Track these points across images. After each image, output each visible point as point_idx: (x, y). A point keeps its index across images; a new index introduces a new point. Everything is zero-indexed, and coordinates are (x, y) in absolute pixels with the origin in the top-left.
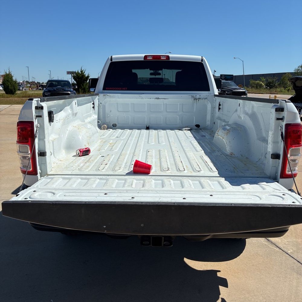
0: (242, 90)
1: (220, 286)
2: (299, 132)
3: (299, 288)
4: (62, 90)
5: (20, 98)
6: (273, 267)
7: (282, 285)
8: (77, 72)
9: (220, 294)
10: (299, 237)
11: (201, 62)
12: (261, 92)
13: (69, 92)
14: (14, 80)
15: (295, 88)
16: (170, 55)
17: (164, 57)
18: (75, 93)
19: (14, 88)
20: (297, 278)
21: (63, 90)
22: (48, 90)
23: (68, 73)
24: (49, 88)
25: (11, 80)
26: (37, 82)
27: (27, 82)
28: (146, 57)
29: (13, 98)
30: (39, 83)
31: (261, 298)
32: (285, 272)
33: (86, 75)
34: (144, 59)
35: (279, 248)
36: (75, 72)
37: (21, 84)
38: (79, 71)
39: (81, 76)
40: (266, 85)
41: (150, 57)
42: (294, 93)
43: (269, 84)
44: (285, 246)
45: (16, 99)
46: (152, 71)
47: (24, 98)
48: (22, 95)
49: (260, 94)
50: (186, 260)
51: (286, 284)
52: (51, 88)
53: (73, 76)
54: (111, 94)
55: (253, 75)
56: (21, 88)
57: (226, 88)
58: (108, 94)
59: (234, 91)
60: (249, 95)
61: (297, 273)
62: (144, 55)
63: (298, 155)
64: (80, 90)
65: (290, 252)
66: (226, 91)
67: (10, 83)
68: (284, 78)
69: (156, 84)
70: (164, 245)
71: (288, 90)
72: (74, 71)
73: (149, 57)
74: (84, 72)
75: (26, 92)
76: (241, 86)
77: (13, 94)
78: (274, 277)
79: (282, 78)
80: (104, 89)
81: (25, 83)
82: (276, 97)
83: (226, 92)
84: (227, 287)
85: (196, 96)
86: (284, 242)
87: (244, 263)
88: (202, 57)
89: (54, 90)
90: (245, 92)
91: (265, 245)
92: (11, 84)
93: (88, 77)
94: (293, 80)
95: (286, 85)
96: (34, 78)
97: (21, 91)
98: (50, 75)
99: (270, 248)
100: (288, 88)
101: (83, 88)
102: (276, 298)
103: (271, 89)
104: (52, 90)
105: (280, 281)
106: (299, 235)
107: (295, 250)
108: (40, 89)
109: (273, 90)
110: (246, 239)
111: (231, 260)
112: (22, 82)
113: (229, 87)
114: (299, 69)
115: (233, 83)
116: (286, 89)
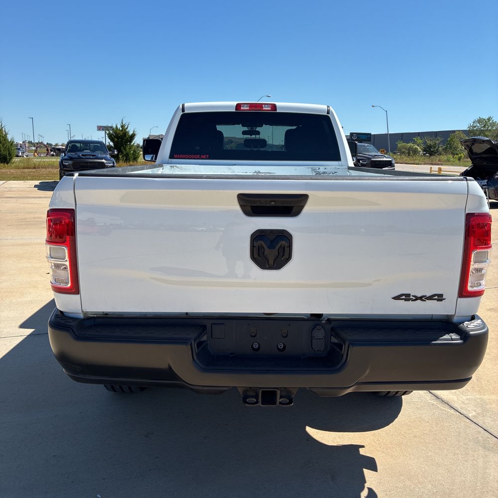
0: (386, 158)
1: (364, 469)
2: (486, 226)
3: (487, 471)
4: (91, 157)
5: (19, 170)
6: (446, 439)
7: (461, 467)
8: (114, 126)
9: (365, 482)
10: (485, 392)
11: (326, 114)
12: (416, 161)
13: (104, 161)
14: (9, 140)
15: (472, 154)
16: (278, 104)
17: (268, 107)
18: (113, 162)
19: (9, 154)
20: (484, 456)
21: (94, 157)
22: (70, 157)
23: (100, 128)
24: (70, 154)
25: (5, 140)
26: (47, 143)
27: (30, 142)
28: (238, 106)
29: (7, 171)
30: (51, 145)
31: (430, 486)
32: (465, 446)
33: (131, 133)
34: (236, 110)
35: (455, 409)
36: (111, 127)
37: (21, 147)
38: (119, 127)
39: (121, 133)
40: (424, 150)
41: (246, 106)
42: (470, 164)
43: (430, 149)
44: (463, 406)
45: (12, 171)
46: (246, 129)
47: (26, 170)
48: (22, 165)
49: (414, 164)
50: (310, 430)
51: (467, 464)
52: (74, 153)
53: (108, 134)
54: (182, 166)
55: (402, 134)
56: (20, 154)
57: (361, 155)
58: (178, 165)
59: (372, 159)
60: (398, 167)
61: (484, 447)
62: (235, 103)
63: (485, 262)
64: (121, 156)
65: (472, 416)
66: (361, 160)
67: (3, 145)
68: (452, 139)
69: (255, 149)
70: (280, 403)
71: (459, 159)
72: (110, 125)
73: (243, 107)
74: (126, 127)
75: (29, 159)
76: (383, 151)
77: (7, 163)
78: (449, 454)
79: (449, 139)
80: (172, 156)
81: (27, 145)
82: (440, 169)
83: (361, 162)
84: (376, 471)
85: (319, 169)
86: (461, 400)
87: (401, 433)
88: (328, 107)
89: (79, 157)
90: (390, 161)
91: (432, 405)
92: (5, 146)
93: (133, 136)
94: (467, 143)
95: (456, 150)
96: (41, 136)
97: (20, 158)
98: (70, 132)
99: (441, 409)
100: (459, 155)
101: (125, 153)
102: (453, 486)
103: (432, 157)
104: (76, 156)
105: (458, 460)
106: (484, 389)
107: (479, 411)
108: (53, 155)
109: (435, 158)
110: (402, 396)
111: (380, 430)
112: (21, 143)
113: (366, 153)
114: (475, 125)
115: (371, 147)
116: (456, 158)
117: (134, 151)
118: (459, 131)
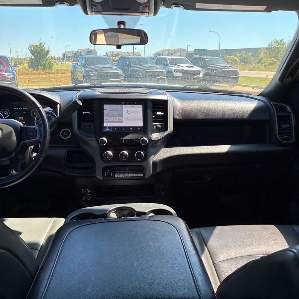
0: (233, 68)
8: (35, 44)
33: (46, 50)
36: (33, 45)
38: (38, 44)
39: (39, 49)
40: (241, 61)
43: (244, 60)
53: (30, 50)
57: (214, 66)
59: (224, 69)
66: (215, 69)
68: (259, 53)
71: (265, 66)
74: (43, 45)
79: (257, 53)
83: (214, 71)
90: (237, 71)
93: (48, 52)
100: (265, 64)
101: (43, 63)
103: (246, 65)
109: (248, 66)
113: (218, 64)
114: (272, 44)
115: (221, 60)
116: (263, 65)
117: (50, 62)
118: (264, 48)
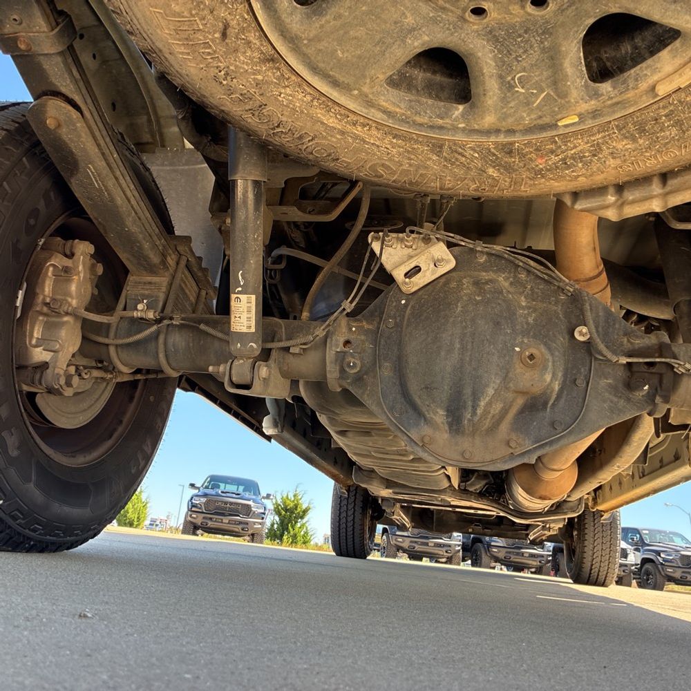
4: (234, 496)
8: (285, 495)
13: (251, 503)
21: (238, 497)
22: (204, 493)
33: (305, 506)
38: (291, 496)
39: (292, 505)
59: (683, 553)
74: (300, 497)
83: (662, 555)
89: (217, 494)
93: (307, 510)
101: (292, 533)
104: (213, 492)
117: (306, 532)
